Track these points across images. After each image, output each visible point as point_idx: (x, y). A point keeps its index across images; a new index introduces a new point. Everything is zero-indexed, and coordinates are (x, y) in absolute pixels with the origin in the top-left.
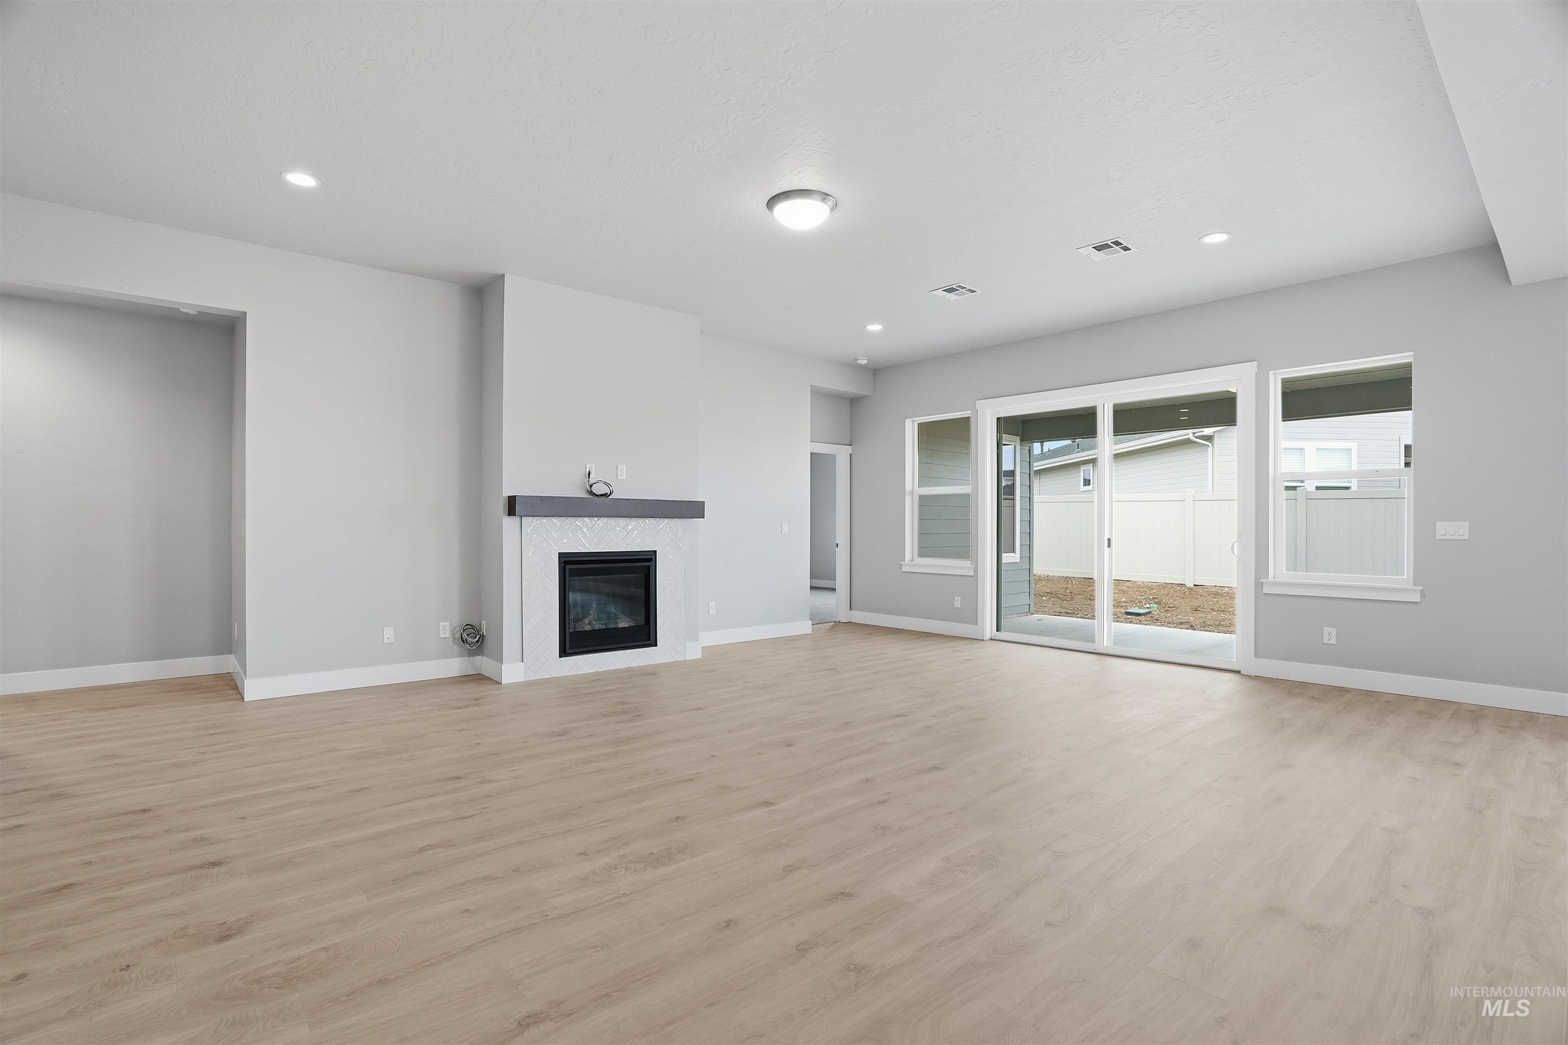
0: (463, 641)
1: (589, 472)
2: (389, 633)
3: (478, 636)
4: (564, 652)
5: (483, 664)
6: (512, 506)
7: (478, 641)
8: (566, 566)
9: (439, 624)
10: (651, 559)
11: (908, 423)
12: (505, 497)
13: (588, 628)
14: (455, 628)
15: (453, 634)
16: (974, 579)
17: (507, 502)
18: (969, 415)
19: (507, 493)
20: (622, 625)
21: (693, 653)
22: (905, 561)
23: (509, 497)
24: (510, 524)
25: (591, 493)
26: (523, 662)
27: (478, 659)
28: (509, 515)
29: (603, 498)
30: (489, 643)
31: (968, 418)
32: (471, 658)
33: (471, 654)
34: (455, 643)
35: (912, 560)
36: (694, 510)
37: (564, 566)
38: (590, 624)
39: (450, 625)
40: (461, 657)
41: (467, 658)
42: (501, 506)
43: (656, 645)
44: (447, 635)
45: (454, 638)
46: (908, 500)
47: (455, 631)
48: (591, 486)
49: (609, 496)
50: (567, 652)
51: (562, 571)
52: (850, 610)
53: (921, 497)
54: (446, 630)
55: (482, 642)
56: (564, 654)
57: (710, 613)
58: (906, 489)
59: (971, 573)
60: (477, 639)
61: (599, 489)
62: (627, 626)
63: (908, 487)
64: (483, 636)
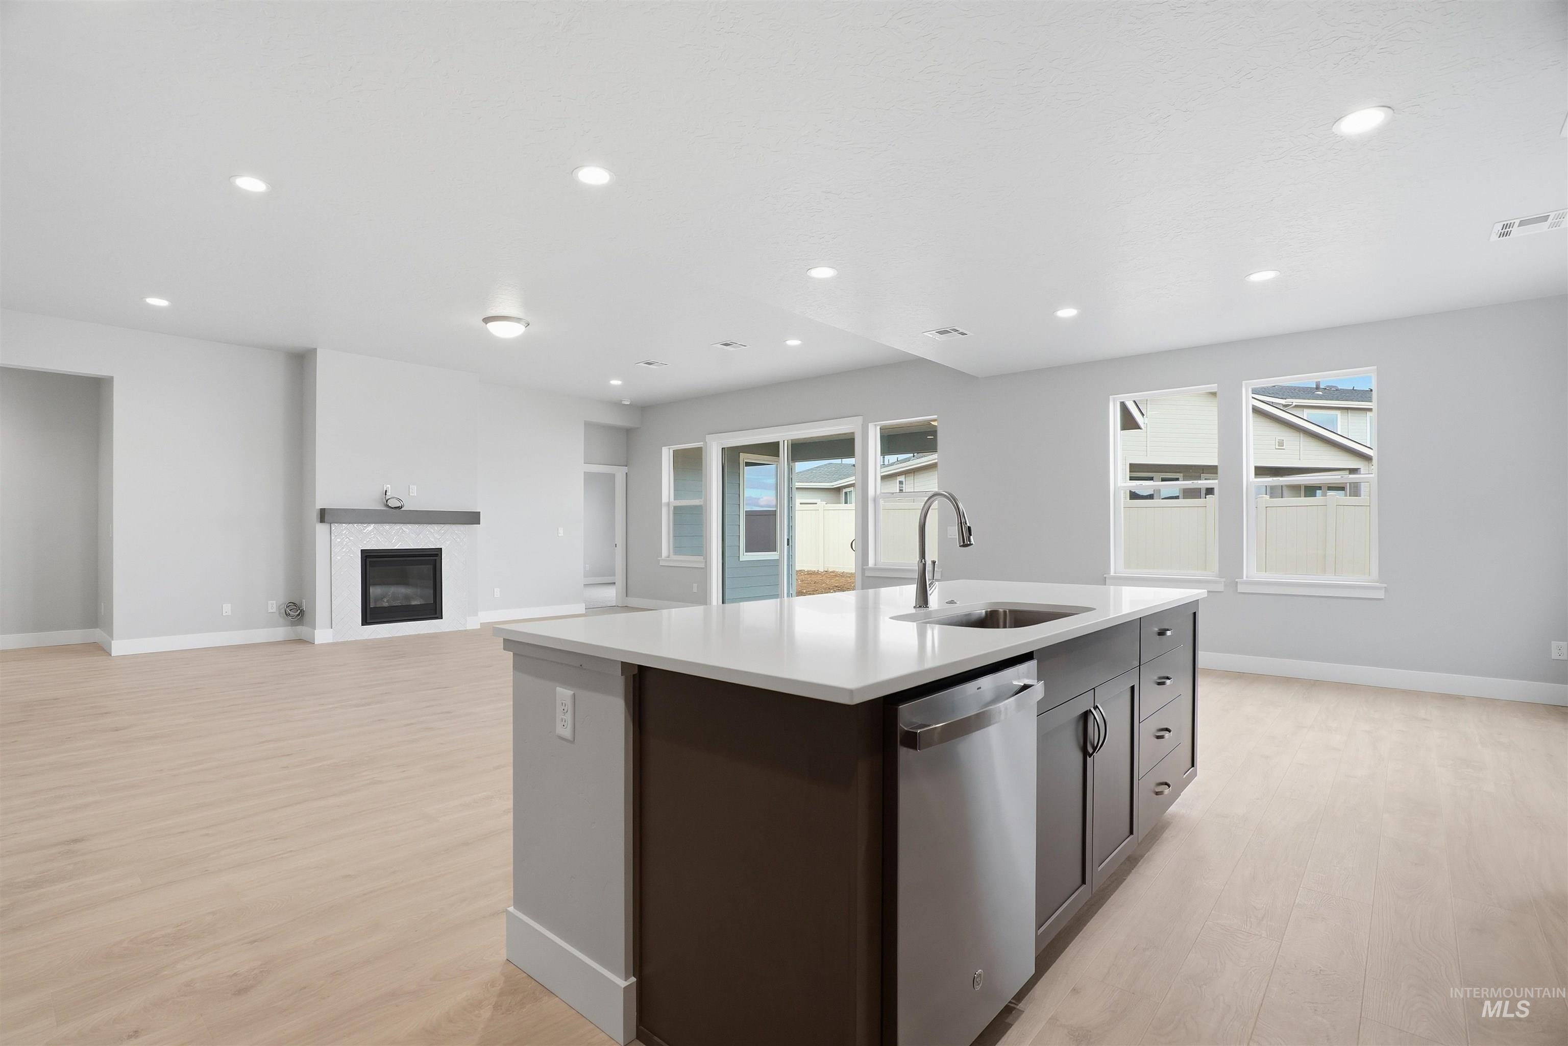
0: (287, 615)
1: (386, 491)
2: (227, 609)
3: (299, 611)
4: (365, 622)
5: (302, 630)
6: (323, 516)
7: (299, 615)
8: (367, 559)
9: (267, 603)
10: (437, 554)
11: (665, 450)
12: (318, 509)
13: (386, 604)
14: (281, 605)
15: (279, 608)
16: (705, 571)
17: (319, 513)
18: (702, 446)
19: (320, 505)
20: (414, 603)
21: (473, 624)
22: (662, 557)
23: (321, 509)
24: (321, 530)
25: (388, 506)
26: (332, 628)
27: (299, 628)
28: (321, 522)
29: (397, 510)
30: (307, 617)
31: (701, 447)
32: (294, 627)
33: (293, 624)
34: (280, 616)
35: (668, 557)
36: (473, 518)
37: (366, 559)
38: (388, 601)
39: (276, 603)
40: (285, 626)
41: (290, 627)
42: (315, 516)
43: (442, 618)
44: (274, 610)
45: (280, 613)
46: (664, 510)
47: (281, 607)
48: (387, 502)
49: (401, 508)
50: (368, 622)
51: (364, 562)
52: (627, 596)
53: (676, 508)
54: (273, 606)
55: (303, 616)
56: (365, 623)
57: (495, 596)
58: (663, 502)
59: (702, 566)
60: (297, 613)
61: (393, 503)
62: (419, 603)
63: (665, 499)
64: (304, 611)
